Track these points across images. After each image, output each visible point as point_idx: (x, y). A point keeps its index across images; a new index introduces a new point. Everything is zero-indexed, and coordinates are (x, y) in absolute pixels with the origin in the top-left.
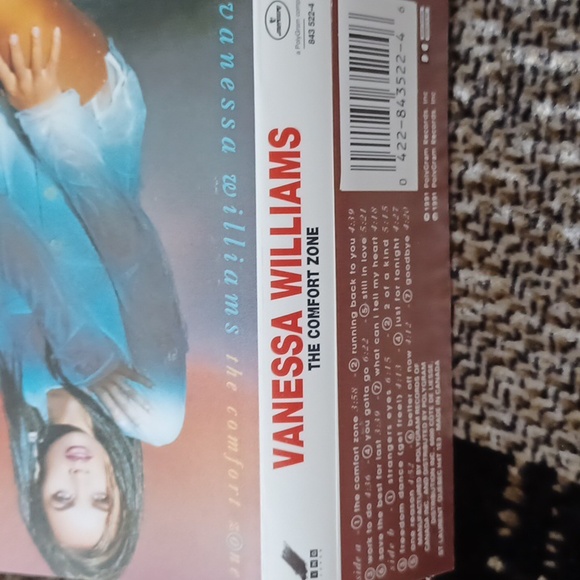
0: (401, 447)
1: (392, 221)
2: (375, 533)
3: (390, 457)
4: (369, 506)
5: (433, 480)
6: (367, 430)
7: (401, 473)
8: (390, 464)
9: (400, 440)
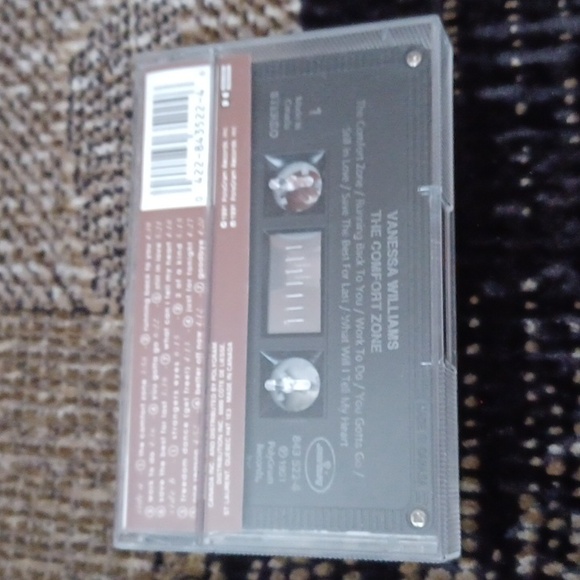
0: (187, 410)
1: (186, 229)
2: (157, 478)
3: (175, 416)
4: (152, 454)
5: (220, 445)
6: (155, 392)
7: (186, 432)
8: (175, 423)
9: (187, 404)
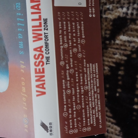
0: (83, 91)
1: (75, 17)
2: (73, 118)
3: (78, 94)
4: (70, 109)
5: (96, 103)
6: (68, 85)
7: (83, 99)
8: (78, 96)
9: (82, 88)
